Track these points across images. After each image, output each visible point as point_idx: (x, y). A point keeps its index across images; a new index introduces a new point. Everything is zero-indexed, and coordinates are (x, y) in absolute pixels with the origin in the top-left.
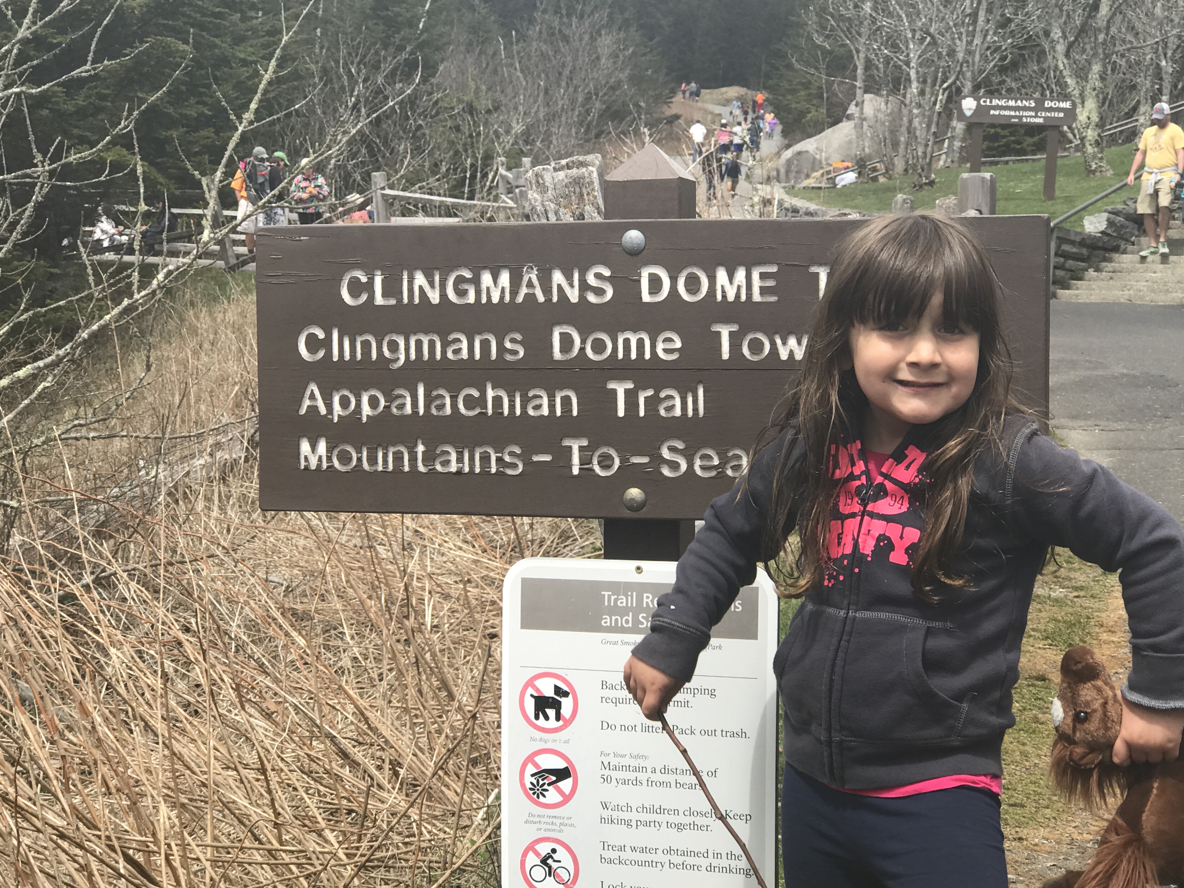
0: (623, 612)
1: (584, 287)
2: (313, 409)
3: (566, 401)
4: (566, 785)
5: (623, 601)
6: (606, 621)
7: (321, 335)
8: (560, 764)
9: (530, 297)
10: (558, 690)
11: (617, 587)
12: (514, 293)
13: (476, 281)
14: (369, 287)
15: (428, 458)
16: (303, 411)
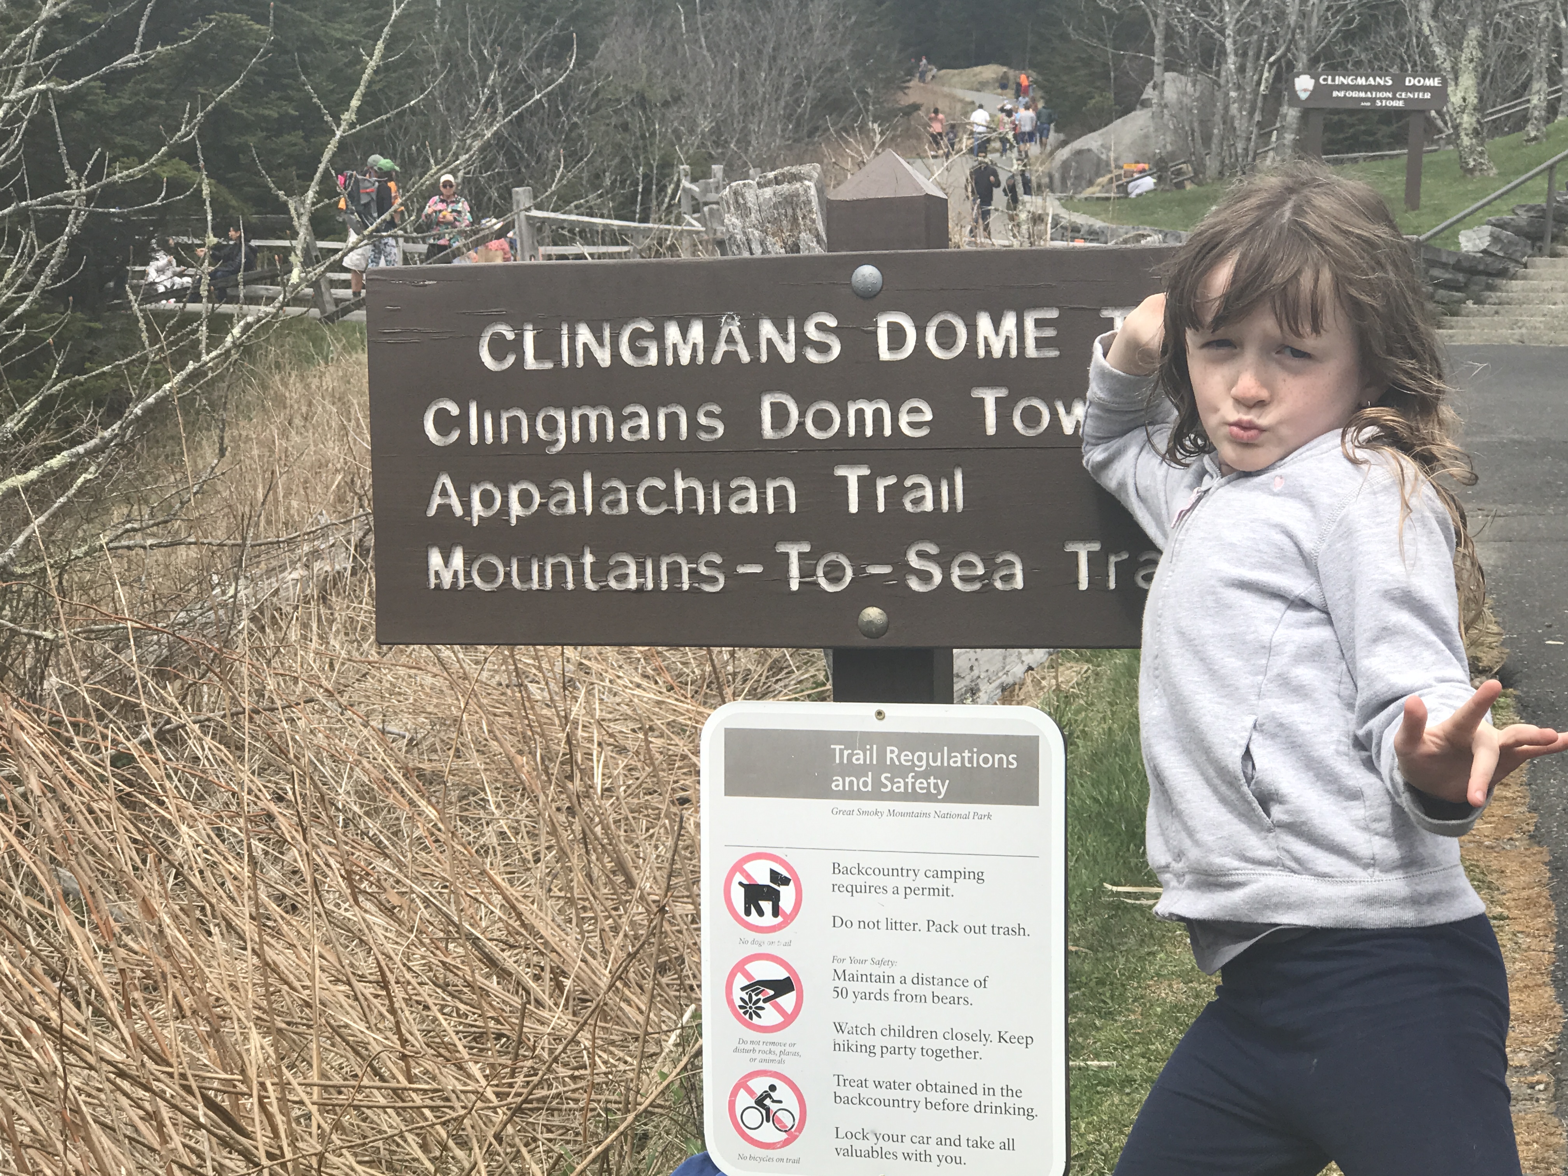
0: (860, 771)
1: (802, 341)
2: (445, 509)
3: (781, 493)
4: (787, 1001)
5: (859, 758)
6: (838, 784)
7: (454, 410)
8: (780, 974)
9: (731, 357)
10: (775, 876)
11: (851, 739)
12: (710, 350)
13: (659, 336)
14: (517, 345)
15: (599, 571)
16: (432, 512)
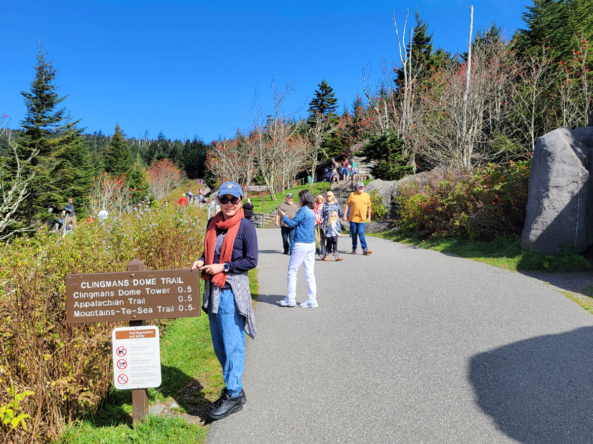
0: (133, 335)
1: (124, 283)
2: (77, 306)
3: (122, 302)
4: (125, 365)
5: (133, 333)
6: (130, 337)
7: (78, 294)
8: (124, 362)
9: (115, 286)
10: (123, 350)
11: (132, 331)
12: (112, 285)
13: (105, 283)
14: (86, 285)
15: (98, 313)
16: (75, 306)
